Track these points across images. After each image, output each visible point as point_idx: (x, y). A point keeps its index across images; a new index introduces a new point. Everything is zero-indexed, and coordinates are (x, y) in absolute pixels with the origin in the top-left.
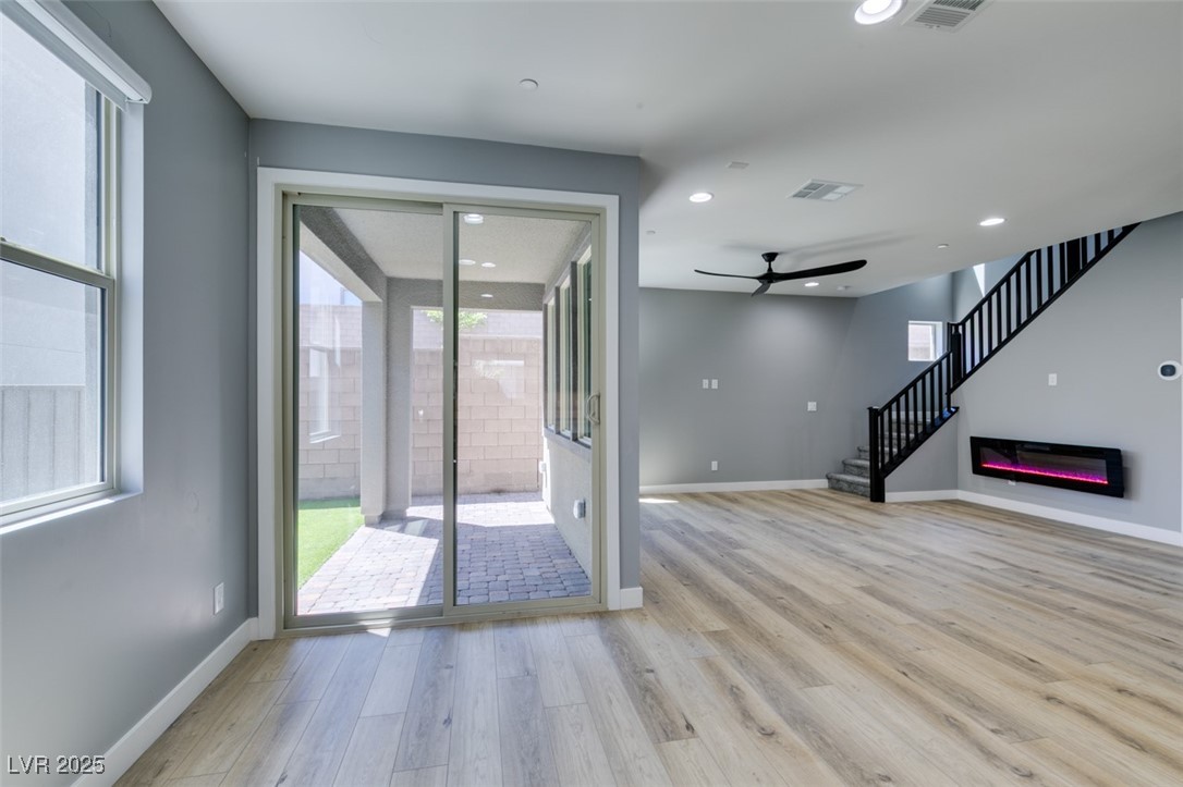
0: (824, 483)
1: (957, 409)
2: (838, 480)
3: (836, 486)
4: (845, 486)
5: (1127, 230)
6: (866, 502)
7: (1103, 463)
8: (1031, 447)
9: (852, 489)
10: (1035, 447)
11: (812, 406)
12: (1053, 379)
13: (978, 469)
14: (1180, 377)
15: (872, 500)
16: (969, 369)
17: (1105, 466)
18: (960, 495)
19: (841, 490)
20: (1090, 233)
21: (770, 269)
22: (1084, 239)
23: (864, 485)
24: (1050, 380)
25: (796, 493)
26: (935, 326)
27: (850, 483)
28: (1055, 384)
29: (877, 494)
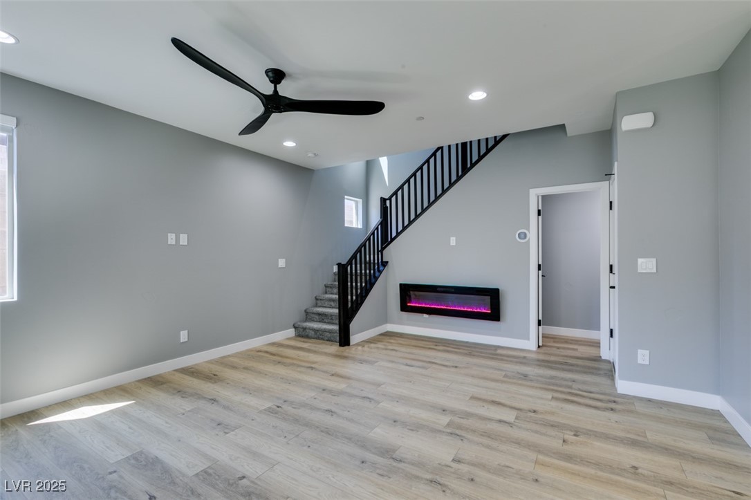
0: (291, 332)
1: (387, 262)
2: (305, 329)
3: (302, 333)
4: (311, 334)
5: (504, 137)
6: (335, 348)
7: (488, 299)
8: (442, 289)
9: (319, 336)
10: (445, 289)
11: (282, 263)
12: (453, 241)
13: (404, 308)
14: (529, 239)
15: (341, 345)
16: (394, 234)
17: (489, 300)
18: (390, 327)
19: (307, 337)
20: (474, 138)
21: (276, 91)
22: (471, 142)
23: (330, 331)
24: (451, 242)
25: (272, 349)
26: (357, 202)
27: (316, 331)
28: (454, 244)
29: (344, 340)
